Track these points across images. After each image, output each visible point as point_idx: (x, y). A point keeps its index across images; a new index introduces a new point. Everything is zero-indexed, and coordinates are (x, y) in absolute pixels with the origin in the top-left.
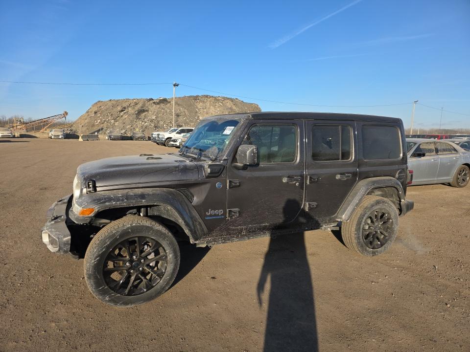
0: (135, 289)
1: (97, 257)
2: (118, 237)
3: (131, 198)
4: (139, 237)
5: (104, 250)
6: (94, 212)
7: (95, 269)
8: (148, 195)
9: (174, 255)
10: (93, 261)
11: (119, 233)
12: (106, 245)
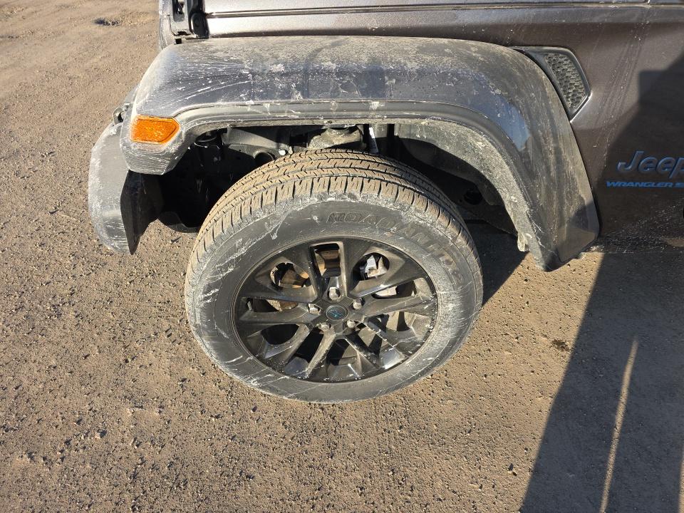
0: (331, 366)
1: (209, 288)
2: (274, 237)
3: (323, 89)
4: (348, 242)
5: (231, 270)
6: (175, 137)
7: (209, 316)
8: (400, 74)
9: (461, 308)
10: (201, 296)
11: (276, 225)
12: (237, 255)
